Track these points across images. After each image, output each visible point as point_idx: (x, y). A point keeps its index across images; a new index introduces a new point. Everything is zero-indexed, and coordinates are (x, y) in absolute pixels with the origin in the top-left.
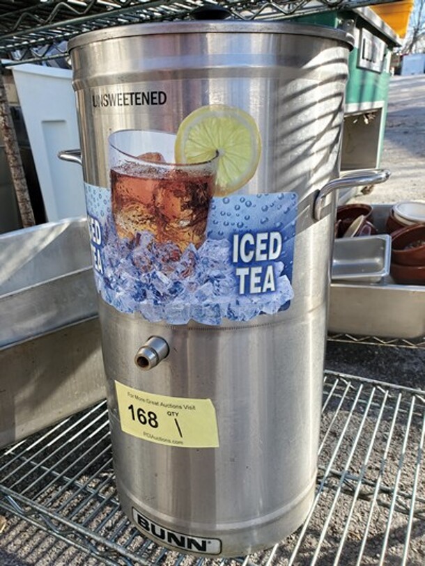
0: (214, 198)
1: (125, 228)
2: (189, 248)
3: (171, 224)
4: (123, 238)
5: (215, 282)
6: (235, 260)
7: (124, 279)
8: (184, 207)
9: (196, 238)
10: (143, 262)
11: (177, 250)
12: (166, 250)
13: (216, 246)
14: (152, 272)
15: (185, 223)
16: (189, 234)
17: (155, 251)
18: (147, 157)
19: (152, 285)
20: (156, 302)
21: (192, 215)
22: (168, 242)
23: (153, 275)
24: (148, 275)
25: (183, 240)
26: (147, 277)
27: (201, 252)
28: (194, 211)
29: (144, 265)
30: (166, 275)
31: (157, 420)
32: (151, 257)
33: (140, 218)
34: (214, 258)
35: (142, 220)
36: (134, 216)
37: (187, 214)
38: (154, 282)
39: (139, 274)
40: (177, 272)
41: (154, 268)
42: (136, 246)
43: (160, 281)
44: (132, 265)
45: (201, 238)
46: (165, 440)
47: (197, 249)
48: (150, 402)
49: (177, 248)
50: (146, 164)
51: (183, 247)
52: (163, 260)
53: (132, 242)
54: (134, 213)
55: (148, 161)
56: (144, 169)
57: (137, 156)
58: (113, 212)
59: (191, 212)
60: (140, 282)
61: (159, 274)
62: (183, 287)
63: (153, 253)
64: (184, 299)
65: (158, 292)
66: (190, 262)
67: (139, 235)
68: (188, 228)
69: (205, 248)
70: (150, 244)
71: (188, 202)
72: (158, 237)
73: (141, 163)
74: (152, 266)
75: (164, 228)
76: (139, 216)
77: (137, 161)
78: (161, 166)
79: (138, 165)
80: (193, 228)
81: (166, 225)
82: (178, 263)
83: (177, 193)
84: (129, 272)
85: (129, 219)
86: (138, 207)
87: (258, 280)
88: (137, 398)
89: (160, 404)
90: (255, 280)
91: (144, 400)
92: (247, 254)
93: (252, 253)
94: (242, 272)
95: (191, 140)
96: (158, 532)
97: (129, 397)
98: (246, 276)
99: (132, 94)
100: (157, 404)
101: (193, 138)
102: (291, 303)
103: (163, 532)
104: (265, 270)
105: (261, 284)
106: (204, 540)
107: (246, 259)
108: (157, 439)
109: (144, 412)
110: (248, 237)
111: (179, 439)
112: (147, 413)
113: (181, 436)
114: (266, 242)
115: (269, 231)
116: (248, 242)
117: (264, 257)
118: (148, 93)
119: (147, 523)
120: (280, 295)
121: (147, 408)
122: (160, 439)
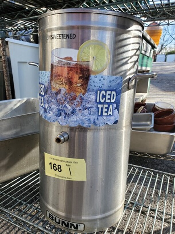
0: (91, 75)
1: (55, 87)
2: (80, 95)
3: (74, 85)
4: (54, 91)
5: (89, 109)
6: (98, 101)
7: (52, 108)
8: (80, 78)
9: (83, 91)
10: (61, 101)
11: (75, 96)
12: (71, 96)
13: (91, 95)
14: (64, 105)
15: (79, 85)
16: (80, 89)
17: (66, 96)
18: (66, 58)
19: (64, 110)
20: (65, 117)
21: (82, 82)
22: (72, 92)
23: (65, 106)
24: (63, 106)
25: (78, 92)
26: (62, 107)
27: (85, 97)
28: (83, 80)
29: (61, 102)
30: (70, 106)
31: (61, 168)
32: (64, 98)
33: (61, 83)
34: (89, 100)
35: (63, 83)
36: (59, 82)
37: (80, 81)
38: (65, 109)
39: (59, 106)
40: (75, 105)
41: (66, 103)
42: (59, 94)
43: (67, 108)
44: (56, 102)
45: (85, 91)
46: (64, 177)
47: (83, 95)
48: (59, 161)
49: (75, 95)
50: (66, 61)
51: (78, 94)
52: (69, 100)
53: (57, 93)
54: (59, 80)
55: (67, 60)
56: (65, 63)
57: (62, 58)
58: (50, 81)
59: (82, 80)
60: (59, 109)
61: (67, 105)
62: (76, 111)
63: (65, 97)
64: (76, 116)
65: (66, 113)
66: (80, 101)
67: (60, 90)
68: (80, 87)
69: (86, 95)
70: (65, 93)
71: (81, 77)
72: (68, 90)
73: (64, 61)
74: (65, 102)
75: (71, 87)
76: (61, 82)
77: (62, 60)
78: (72, 62)
79: (63, 61)
80: (82, 87)
81: (71, 85)
82: (75, 101)
83: (77, 73)
84: (55, 105)
85: (57, 83)
86: (61, 78)
87: (106, 110)
88: (54, 159)
89: (63, 161)
90: (105, 110)
91: (56, 160)
92: (102, 99)
93: (104, 99)
94: (100, 106)
95: (84, 52)
96: (57, 221)
97: (50, 159)
98: (101, 108)
99: (62, 34)
100: (62, 161)
101: (85, 52)
102: (118, 121)
103: (59, 220)
104: (109, 106)
105: (107, 112)
106: (77, 224)
107: (102, 101)
108: (60, 177)
109: (56, 165)
110: (103, 92)
111: (70, 177)
112: (57, 165)
113: (71, 175)
114: (110, 95)
115: (111, 91)
116: (103, 94)
117: (109, 101)
118: (69, 34)
119: (53, 217)
120: (114, 117)
121: (57, 163)
122: (62, 177)
